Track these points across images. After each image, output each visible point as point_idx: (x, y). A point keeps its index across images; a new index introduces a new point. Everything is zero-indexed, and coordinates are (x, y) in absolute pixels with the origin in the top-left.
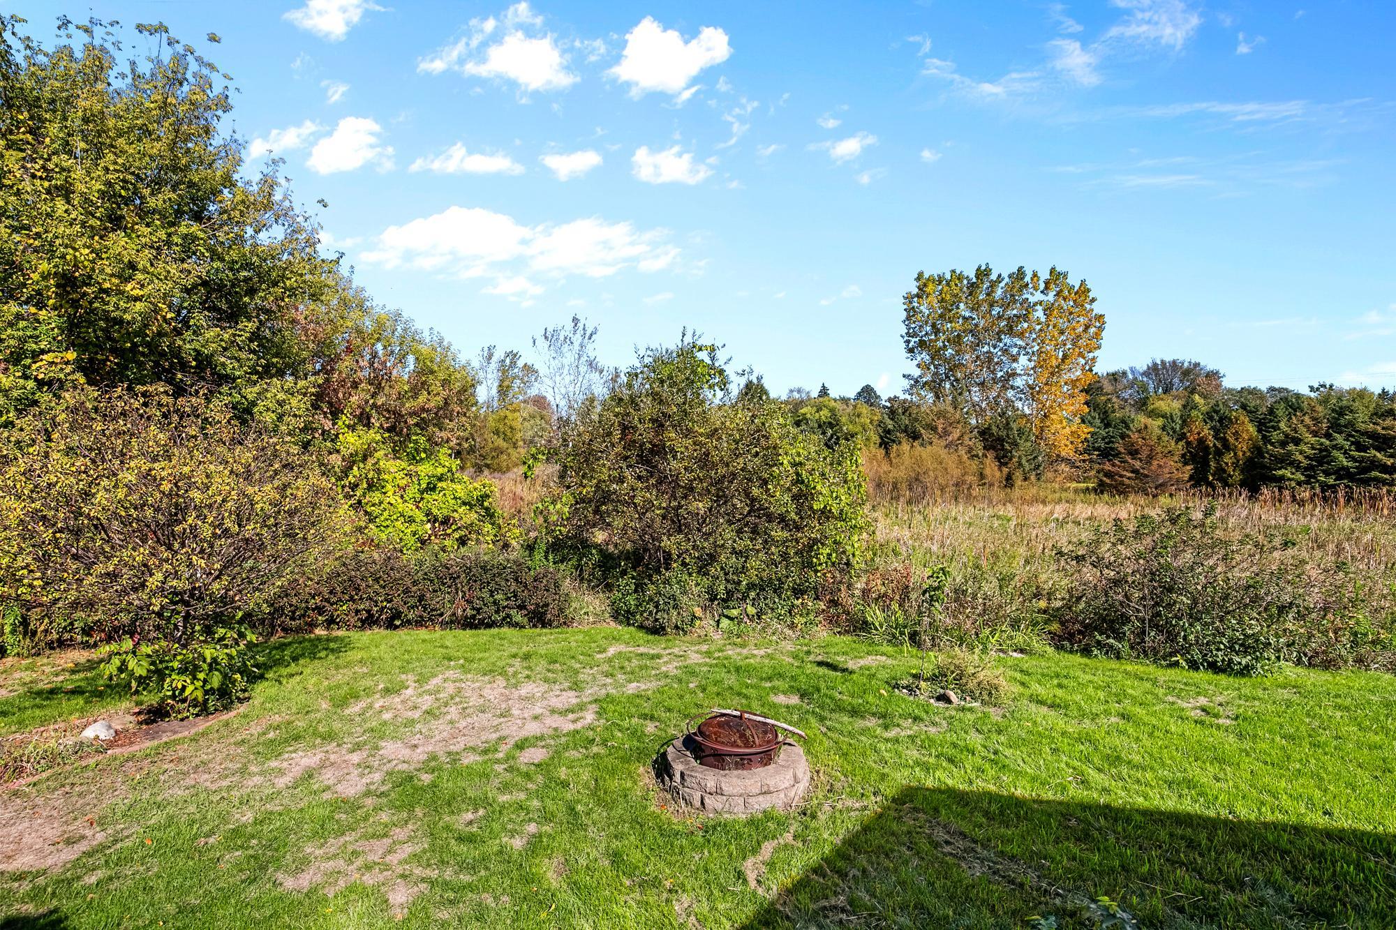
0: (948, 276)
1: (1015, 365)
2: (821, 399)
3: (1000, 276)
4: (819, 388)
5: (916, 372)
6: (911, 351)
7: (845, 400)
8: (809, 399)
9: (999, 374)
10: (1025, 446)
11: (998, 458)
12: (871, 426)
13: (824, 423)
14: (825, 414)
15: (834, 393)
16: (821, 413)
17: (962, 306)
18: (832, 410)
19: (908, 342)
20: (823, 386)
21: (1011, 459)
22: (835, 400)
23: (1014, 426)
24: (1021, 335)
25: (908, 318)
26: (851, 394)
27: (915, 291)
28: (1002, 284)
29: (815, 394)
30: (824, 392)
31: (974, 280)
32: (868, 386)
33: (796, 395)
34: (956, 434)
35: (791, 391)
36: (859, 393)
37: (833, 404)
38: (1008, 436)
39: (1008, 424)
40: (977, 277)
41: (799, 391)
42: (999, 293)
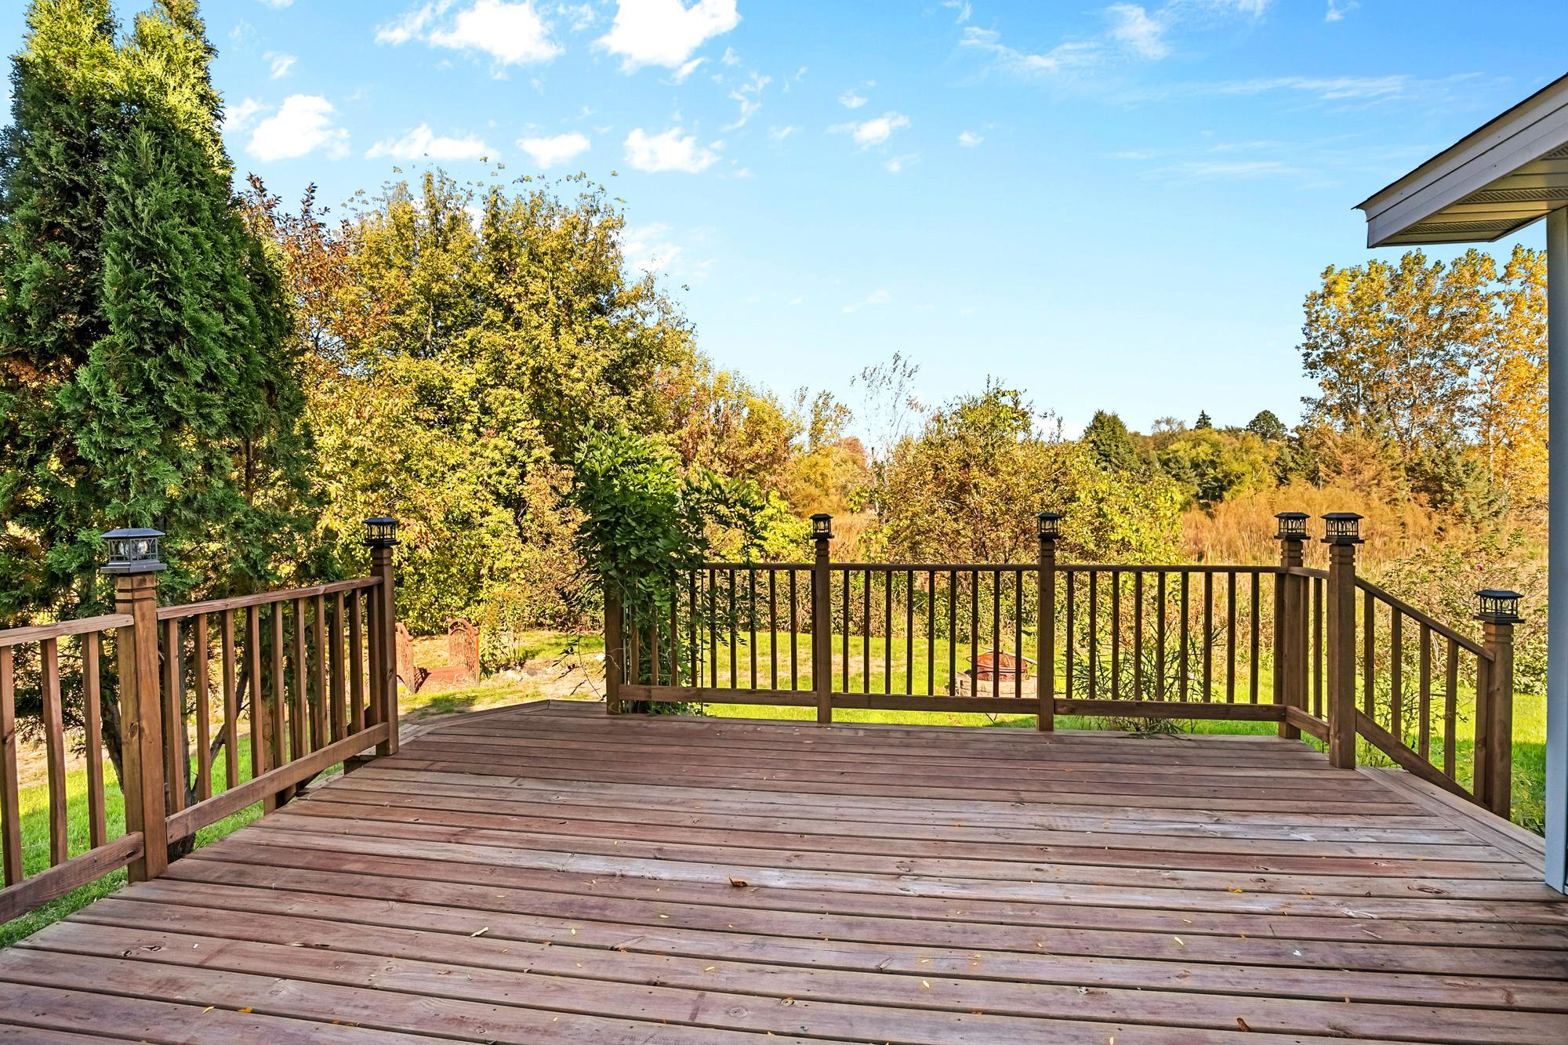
0: (1365, 269)
1: (1461, 380)
2: (1199, 431)
3: (1438, 263)
4: (1197, 417)
5: (1318, 394)
6: (1312, 366)
7: (1233, 432)
8: (1183, 430)
9: (1439, 392)
10: (1476, 487)
11: (1434, 504)
12: (1264, 465)
13: (1204, 461)
14: (1203, 452)
15: (1217, 423)
16: (1199, 449)
17: (1385, 306)
18: (1215, 445)
19: (1307, 355)
20: (1203, 415)
21: (1452, 504)
22: (1219, 432)
23: (1458, 460)
24: (1471, 340)
25: (1309, 324)
26: (1243, 423)
27: (1320, 290)
28: (1443, 274)
29: (1191, 424)
30: (1204, 421)
31: (1399, 272)
32: (1266, 413)
33: (1164, 427)
34: (1368, 473)
35: (1158, 422)
36: (1253, 422)
37: (1216, 436)
38: (1448, 473)
39: (1448, 457)
40: (1403, 267)
41: (1168, 422)
42: (1437, 285)
